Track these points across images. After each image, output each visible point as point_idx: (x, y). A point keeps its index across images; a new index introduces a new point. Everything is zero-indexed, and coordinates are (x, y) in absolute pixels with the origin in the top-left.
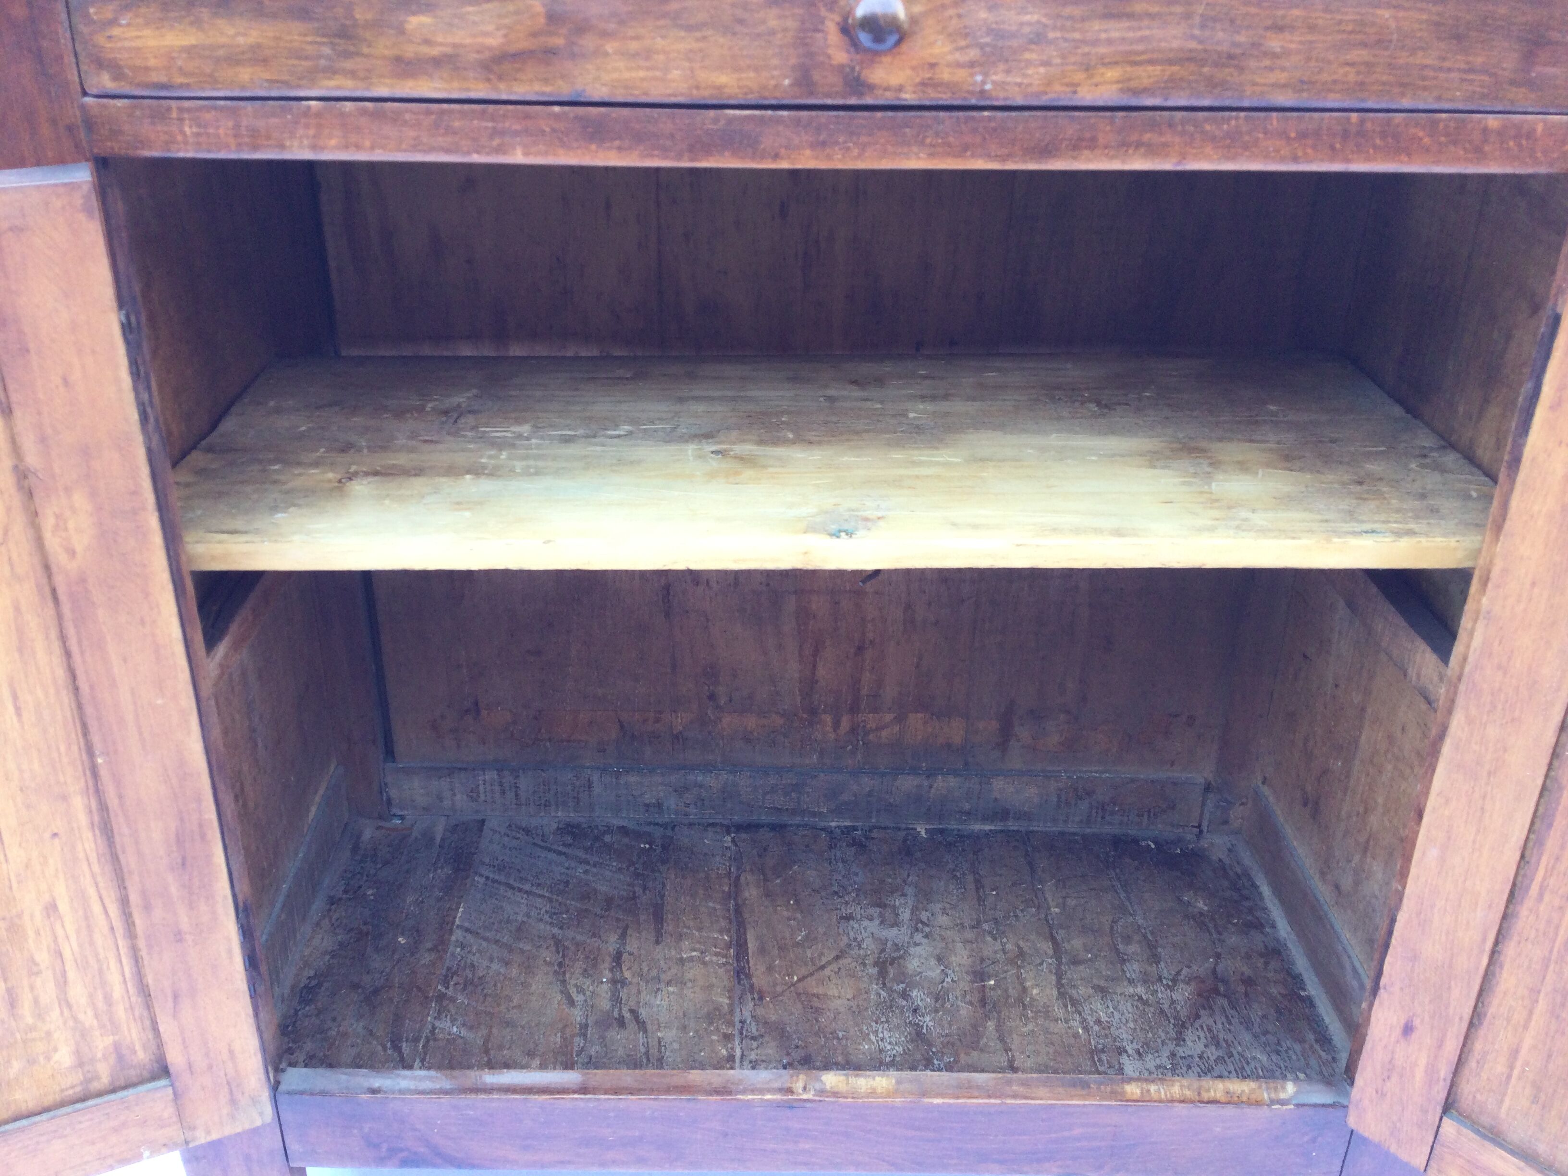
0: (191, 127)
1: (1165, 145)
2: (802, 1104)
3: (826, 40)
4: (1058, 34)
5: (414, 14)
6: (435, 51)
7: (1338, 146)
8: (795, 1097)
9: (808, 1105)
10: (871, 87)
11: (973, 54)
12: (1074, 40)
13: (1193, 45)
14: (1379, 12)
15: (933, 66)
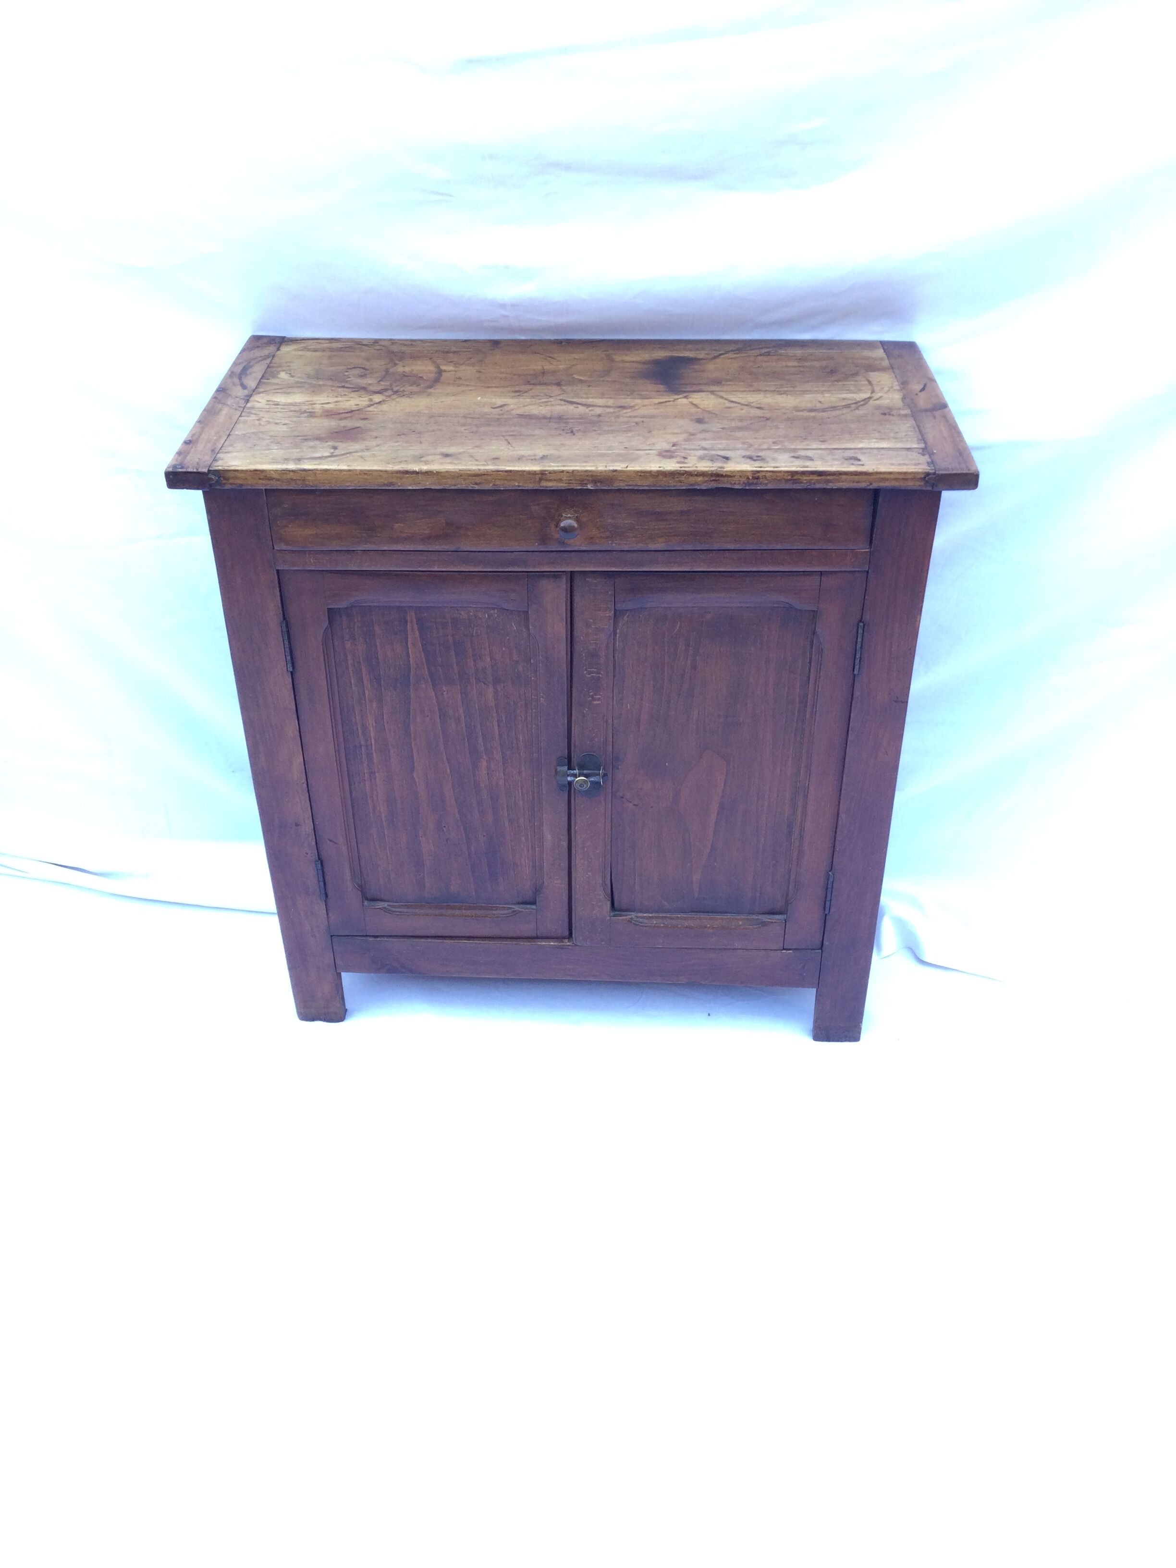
0: (313, 560)
1: (686, 563)
2: (567, 947)
3: (550, 530)
4: (639, 527)
5: (397, 523)
6: (404, 535)
7: (754, 562)
8: (564, 944)
9: (570, 947)
10: (570, 545)
11: (608, 534)
12: (645, 529)
13: (691, 529)
14: (764, 516)
15: (592, 538)
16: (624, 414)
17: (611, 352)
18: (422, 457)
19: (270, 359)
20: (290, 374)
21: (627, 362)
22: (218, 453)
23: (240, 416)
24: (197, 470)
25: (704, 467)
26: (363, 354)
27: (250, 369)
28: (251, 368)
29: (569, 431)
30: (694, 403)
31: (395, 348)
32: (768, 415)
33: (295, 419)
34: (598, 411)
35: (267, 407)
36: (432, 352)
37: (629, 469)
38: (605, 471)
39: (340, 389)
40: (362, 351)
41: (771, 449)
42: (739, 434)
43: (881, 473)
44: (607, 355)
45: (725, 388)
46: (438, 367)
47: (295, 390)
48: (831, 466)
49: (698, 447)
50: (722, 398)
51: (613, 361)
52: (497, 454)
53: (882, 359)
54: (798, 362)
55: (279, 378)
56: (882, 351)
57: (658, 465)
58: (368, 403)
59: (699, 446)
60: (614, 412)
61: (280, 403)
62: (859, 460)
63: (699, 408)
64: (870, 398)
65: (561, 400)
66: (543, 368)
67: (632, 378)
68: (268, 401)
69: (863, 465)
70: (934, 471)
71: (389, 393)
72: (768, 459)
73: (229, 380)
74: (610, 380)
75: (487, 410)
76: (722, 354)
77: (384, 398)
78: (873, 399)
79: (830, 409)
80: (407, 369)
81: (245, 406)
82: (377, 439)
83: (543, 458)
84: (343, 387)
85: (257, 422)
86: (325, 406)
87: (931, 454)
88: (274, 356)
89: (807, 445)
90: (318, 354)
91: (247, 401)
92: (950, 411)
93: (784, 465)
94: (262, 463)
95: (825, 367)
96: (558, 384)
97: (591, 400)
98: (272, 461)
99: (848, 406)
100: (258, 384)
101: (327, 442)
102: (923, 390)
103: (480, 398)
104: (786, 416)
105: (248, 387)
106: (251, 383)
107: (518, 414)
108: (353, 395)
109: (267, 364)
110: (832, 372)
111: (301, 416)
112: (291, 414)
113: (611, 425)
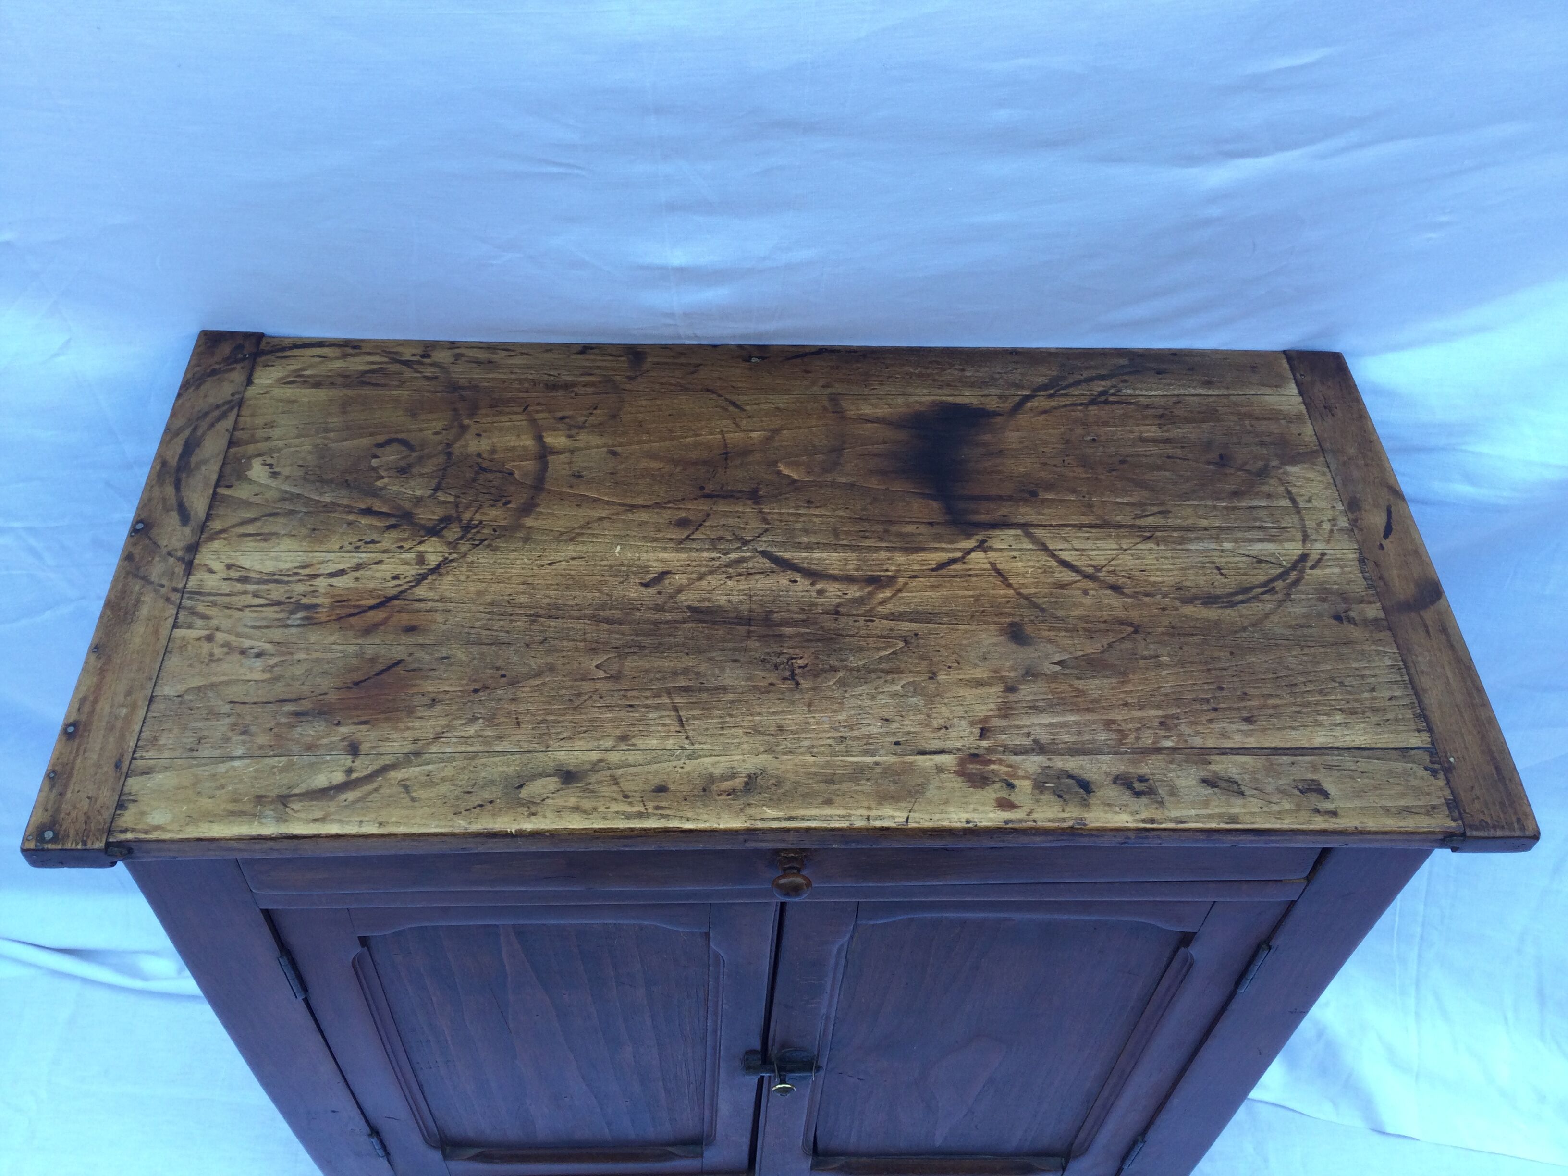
16: (880, 608)
17: (838, 389)
18: (521, 787)
19: (235, 411)
20: (271, 466)
21: (868, 421)
22: (127, 776)
23: (175, 626)
24: (84, 843)
25: (1049, 821)
26: (404, 394)
27: (197, 451)
28: (199, 446)
29: (787, 674)
30: (999, 566)
31: (462, 373)
32: (1134, 615)
33: (277, 634)
34: (834, 592)
35: (226, 587)
36: (526, 385)
37: (911, 825)
38: (867, 829)
39: (364, 521)
40: (402, 384)
41: (1158, 750)
42: (1094, 686)
43: (1369, 833)
44: (834, 399)
45: (1048, 515)
46: (539, 438)
47: (278, 525)
48: (1279, 815)
49: (1026, 742)
50: (1045, 549)
51: (840, 414)
52: (664, 770)
53: (1299, 418)
54: (1160, 426)
55: (250, 481)
56: (1293, 389)
57: (964, 816)
58: (412, 571)
59: (1029, 734)
60: (860, 601)
61: (252, 575)
62: (1326, 795)
63: (1010, 585)
64: (1304, 557)
65: (764, 554)
66: (723, 437)
67: (882, 473)
68: (229, 567)
69: (1334, 814)
70: (1462, 830)
71: (453, 533)
72: (1162, 792)
73: (156, 492)
74: (844, 480)
75: (634, 592)
76: (1027, 398)
77: (445, 549)
78: (1309, 564)
79: (1240, 597)
80: (484, 445)
81: (185, 587)
82: (438, 708)
83: (751, 784)
84: (368, 512)
85: (206, 647)
86: (335, 581)
87: (1448, 770)
88: (240, 403)
89: (1224, 735)
90: (322, 394)
91: (190, 568)
92: (1448, 611)
93: (1193, 812)
94: (211, 817)
95: (1208, 446)
96: (755, 497)
97: (817, 555)
98: (231, 807)
99: (1268, 587)
100: (211, 507)
101: (339, 724)
102: (1388, 531)
103: (619, 548)
104: (1165, 621)
105: (192, 513)
106: (198, 503)
107: (689, 608)
108: (388, 540)
109: (227, 430)
110: (1223, 461)
111: (289, 622)
112: (271, 613)
113: (861, 649)
